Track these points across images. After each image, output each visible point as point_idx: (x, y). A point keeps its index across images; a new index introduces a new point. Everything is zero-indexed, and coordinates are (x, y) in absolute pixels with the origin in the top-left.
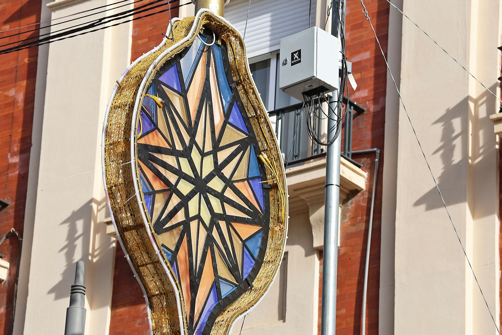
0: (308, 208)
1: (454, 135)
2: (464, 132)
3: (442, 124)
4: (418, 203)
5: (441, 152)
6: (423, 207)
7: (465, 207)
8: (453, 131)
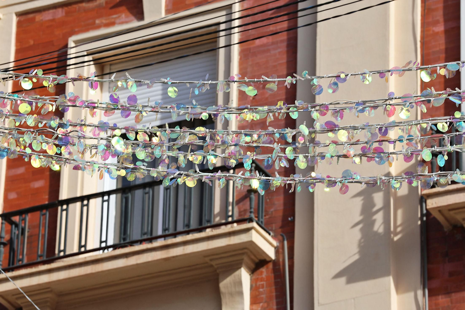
0: (218, 275)
1: (375, 209)
2: (386, 207)
3: (362, 198)
4: (338, 275)
5: (360, 226)
6: (343, 280)
7: (390, 281)
8: (374, 205)
